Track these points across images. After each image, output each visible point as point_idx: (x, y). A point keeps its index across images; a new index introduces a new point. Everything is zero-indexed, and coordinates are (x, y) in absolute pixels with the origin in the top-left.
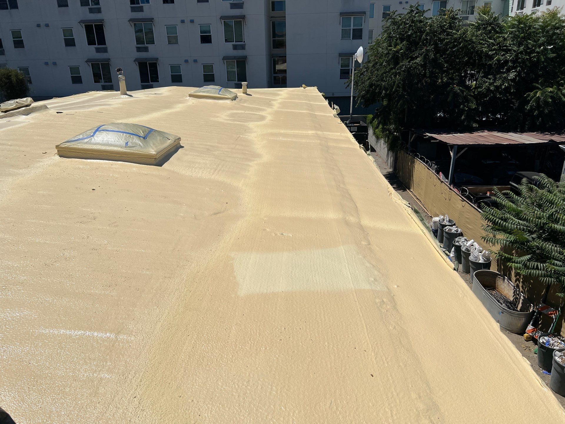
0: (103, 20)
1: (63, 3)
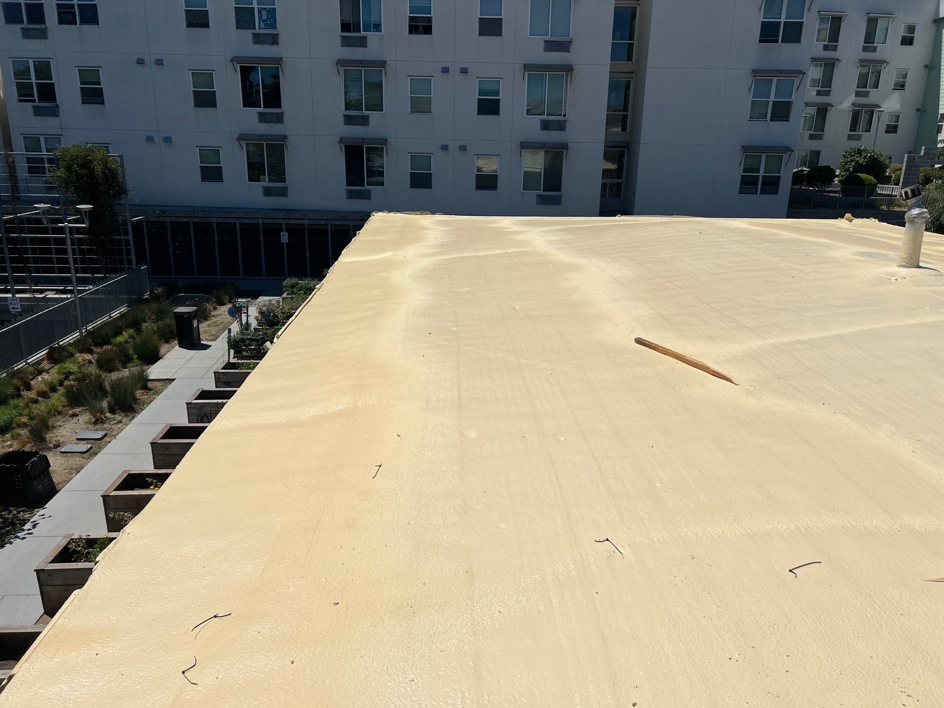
0: (281, 59)
1: (198, 19)
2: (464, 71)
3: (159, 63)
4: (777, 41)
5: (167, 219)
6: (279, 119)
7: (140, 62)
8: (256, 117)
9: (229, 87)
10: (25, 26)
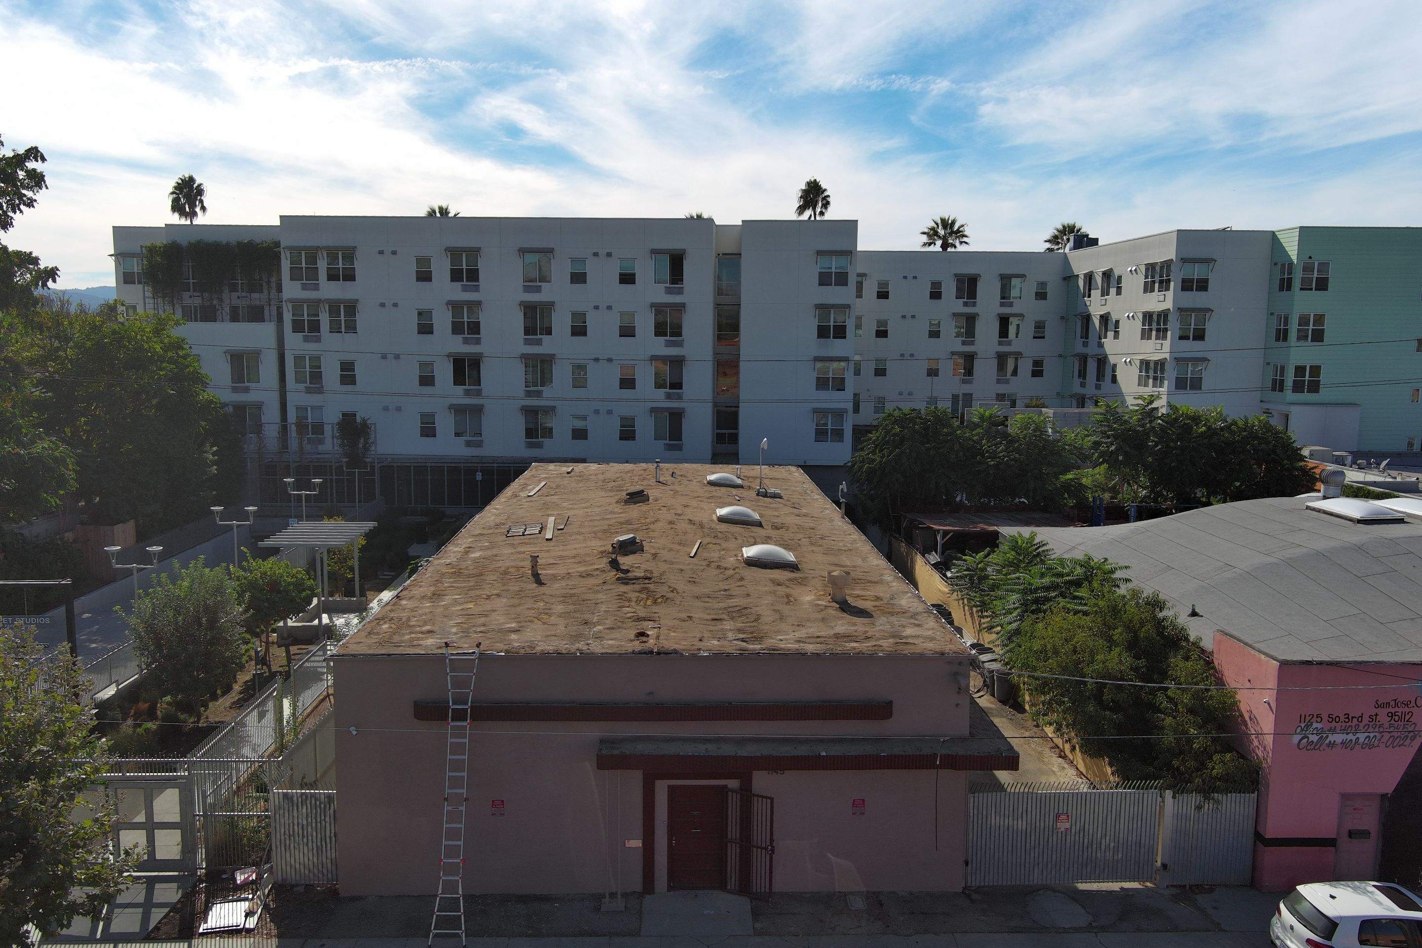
0: (482, 353)
1: (426, 329)
2: (610, 360)
3: (397, 357)
4: (829, 337)
5: (395, 465)
6: (479, 394)
7: (384, 357)
8: (462, 393)
9: (444, 373)
10: (306, 334)
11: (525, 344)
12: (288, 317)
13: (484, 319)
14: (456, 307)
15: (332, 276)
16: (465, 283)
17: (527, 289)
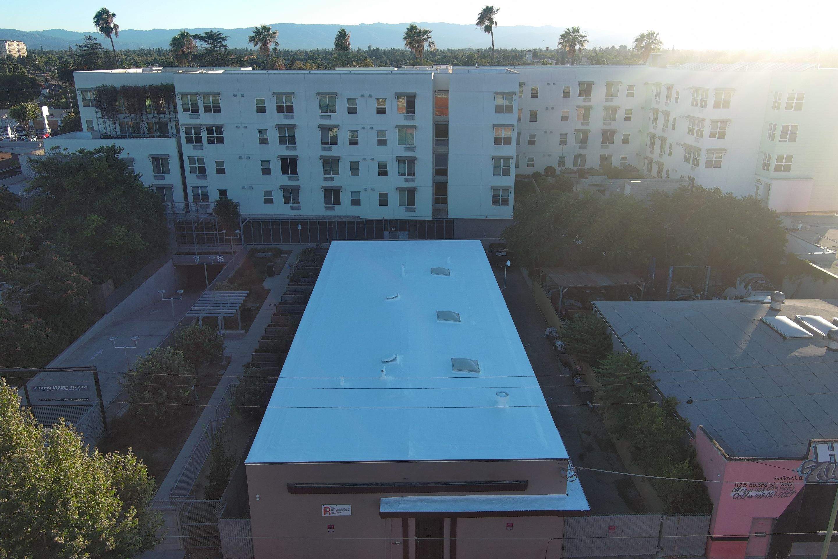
0: (297, 156)
1: (264, 141)
2: (372, 159)
3: (248, 158)
4: (501, 144)
6: (297, 179)
7: (241, 158)
8: (287, 179)
9: (276, 167)
10: (194, 144)
11: (323, 150)
12: (183, 135)
13: (297, 134)
14: (281, 128)
15: (207, 109)
16: (285, 114)
17: (322, 118)
